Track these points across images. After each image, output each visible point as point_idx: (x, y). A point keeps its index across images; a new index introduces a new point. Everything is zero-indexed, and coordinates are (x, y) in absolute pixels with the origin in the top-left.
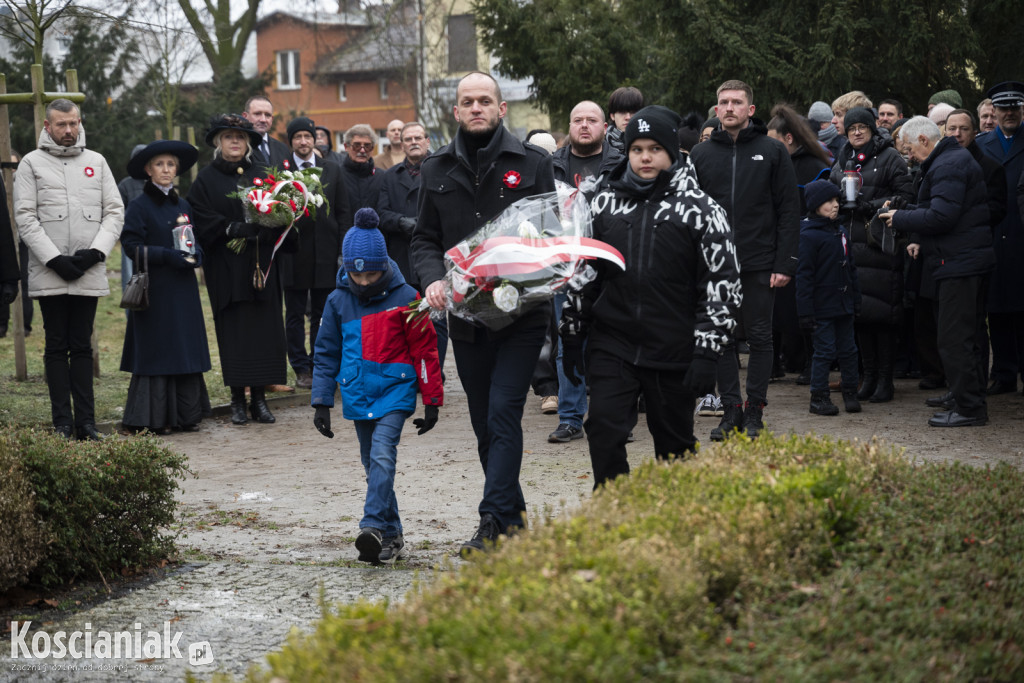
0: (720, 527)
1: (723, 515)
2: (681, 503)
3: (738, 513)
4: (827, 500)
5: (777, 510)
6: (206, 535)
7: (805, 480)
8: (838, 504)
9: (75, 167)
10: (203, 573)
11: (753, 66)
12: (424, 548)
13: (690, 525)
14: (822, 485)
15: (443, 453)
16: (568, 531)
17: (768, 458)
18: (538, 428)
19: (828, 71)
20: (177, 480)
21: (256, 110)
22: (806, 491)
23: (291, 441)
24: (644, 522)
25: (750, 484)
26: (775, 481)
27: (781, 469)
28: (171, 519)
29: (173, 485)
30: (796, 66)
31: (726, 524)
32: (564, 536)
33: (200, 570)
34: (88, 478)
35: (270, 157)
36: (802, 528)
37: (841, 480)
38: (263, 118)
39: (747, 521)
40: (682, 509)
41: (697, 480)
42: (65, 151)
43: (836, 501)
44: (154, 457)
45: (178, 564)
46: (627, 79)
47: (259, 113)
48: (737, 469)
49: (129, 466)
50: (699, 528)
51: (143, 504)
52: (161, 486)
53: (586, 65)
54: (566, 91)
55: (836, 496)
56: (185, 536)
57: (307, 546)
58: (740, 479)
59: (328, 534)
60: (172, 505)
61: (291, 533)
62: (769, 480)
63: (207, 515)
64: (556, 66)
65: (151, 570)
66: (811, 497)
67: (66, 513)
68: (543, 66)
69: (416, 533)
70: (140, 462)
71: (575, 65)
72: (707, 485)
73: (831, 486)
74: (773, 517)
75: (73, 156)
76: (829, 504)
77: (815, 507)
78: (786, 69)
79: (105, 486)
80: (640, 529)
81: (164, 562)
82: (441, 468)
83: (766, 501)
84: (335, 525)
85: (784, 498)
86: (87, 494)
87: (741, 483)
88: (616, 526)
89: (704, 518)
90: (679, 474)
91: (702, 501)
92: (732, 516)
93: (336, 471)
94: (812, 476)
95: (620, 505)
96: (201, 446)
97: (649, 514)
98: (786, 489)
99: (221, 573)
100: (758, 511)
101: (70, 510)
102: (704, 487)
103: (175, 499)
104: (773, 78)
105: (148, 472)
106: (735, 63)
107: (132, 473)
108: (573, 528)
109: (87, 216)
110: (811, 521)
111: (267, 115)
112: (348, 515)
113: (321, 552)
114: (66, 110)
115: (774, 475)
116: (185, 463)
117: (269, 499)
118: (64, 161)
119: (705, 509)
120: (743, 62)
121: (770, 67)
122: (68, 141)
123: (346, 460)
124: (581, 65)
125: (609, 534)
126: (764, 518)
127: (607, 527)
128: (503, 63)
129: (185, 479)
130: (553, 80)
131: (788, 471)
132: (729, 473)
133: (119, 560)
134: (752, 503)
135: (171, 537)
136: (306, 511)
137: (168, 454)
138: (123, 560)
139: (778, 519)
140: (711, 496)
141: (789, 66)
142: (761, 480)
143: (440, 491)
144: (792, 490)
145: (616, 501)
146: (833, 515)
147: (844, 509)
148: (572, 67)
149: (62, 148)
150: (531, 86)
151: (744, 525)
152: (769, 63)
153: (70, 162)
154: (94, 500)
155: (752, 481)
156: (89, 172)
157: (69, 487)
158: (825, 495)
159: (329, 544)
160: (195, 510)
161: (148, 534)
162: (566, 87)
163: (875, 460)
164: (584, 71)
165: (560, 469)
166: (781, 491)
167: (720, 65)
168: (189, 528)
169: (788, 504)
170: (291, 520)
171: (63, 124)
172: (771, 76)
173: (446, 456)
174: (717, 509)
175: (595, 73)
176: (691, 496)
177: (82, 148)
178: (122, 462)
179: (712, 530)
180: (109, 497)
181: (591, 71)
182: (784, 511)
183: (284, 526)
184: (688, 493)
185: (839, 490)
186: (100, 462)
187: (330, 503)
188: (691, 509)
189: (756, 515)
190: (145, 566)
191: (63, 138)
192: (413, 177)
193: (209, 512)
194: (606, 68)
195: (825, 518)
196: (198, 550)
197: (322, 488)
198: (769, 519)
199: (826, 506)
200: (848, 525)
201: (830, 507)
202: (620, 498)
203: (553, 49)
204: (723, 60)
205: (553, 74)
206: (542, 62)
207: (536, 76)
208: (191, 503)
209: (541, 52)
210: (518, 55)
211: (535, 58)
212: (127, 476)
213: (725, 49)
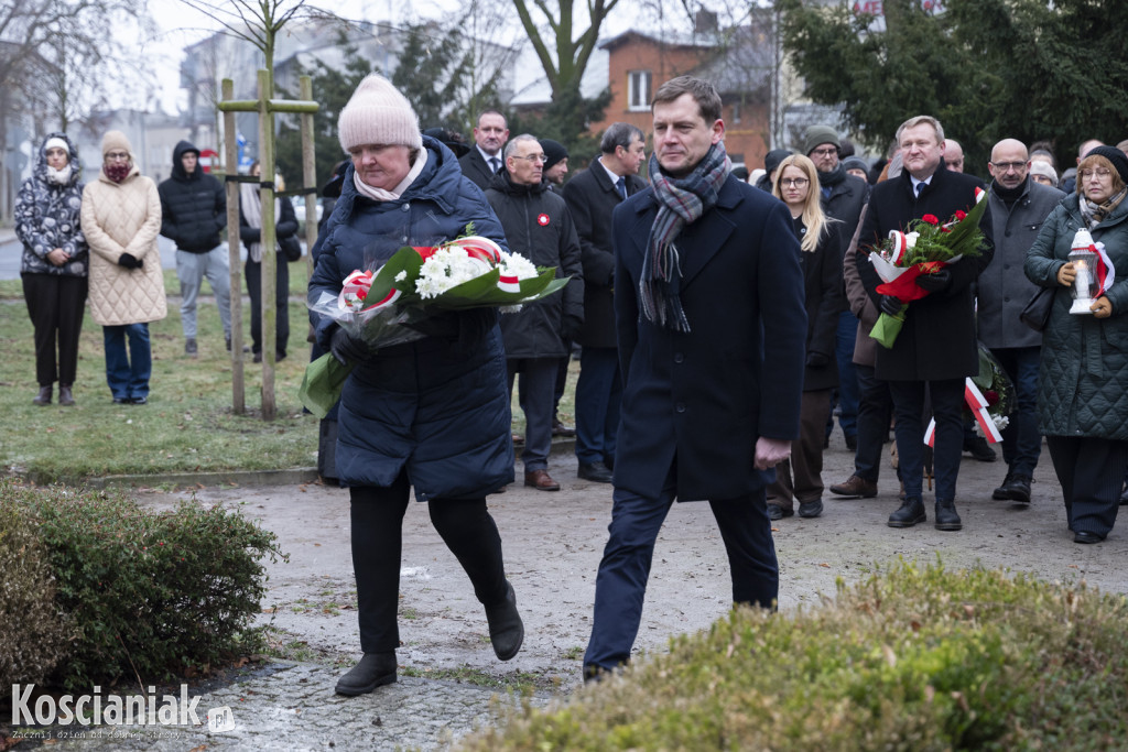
4: (956, 694)
6: (328, 621)
7: (931, 661)
8: (974, 702)
10: (280, 679)
12: (570, 658)
14: (953, 670)
20: (262, 562)
21: (484, 126)
22: (926, 677)
28: (256, 608)
29: (258, 571)
33: (279, 675)
36: (904, 740)
37: (989, 660)
38: (493, 134)
39: (813, 731)
43: (970, 696)
44: (232, 534)
45: (260, 664)
46: (949, 106)
47: (488, 129)
49: (193, 545)
52: (244, 571)
53: (904, 90)
54: (880, 117)
55: (973, 688)
57: (436, 645)
59: (468, 630)
60: (258, 591)
61: (426, 626)
62: (887, 654)
64: (870, 90)
65: (221, 672)
66: (931, 689)
67: (98, 603)
68: (855, 92)
69: (572, 636)
70: (211, 542)
71: (891, 89)
73: (970, 670)
76: (958, 700)
77: (934, 705)
81: (245, 660)
94: (944, 654)
98: (898, 676)
99: (304, 680)
101: (102, 600)
103: (263, 585)
105: (221, 554)
106: (1064, 91)
107: (196, 555)
111: (498, 130)
113: (448, 655)
116: (272, 543)
117: (428, 577)
120: (1074, 90)
121: (1105, 96)
123: (543, 529)
124: (897, 90)
129: (276, 561)
130: (866, 105)
133: (179, 656)
134: (836, 698)
136: (460, 596)
137: (253, 531)
138: (184, 658)
146: (963, 718)
147: (983, 708)
148: (887, 91)
150: (845, 112)
152: (1105, 93)
154: (142, 588)
155: (866, 654)
157: (103, 571)
158: (955, 687)
159: (463, 644)
161: (227, 627)
162: (878, 113)
163: (1077, 614)
164: (900, 96)
166: (889, 678)
167: (1047, 94)
168: (315, 610)
170: (437, 607)
172: (1106, 106)
175: (912, 98)
180: (163, 583)
181: (909, 95)
183: (424, 615)
185: (982, 677)
190: (214, 665)
194: (925, 92)
199: (952, 704)
200: (988, 731)
201: (958, 706)
203: (867, 71)
204: (1050, 88)
205: (866, 97)
206: (855, 85)
207: (851, 101)
208: (338, 576)
209: (854, 74)
210: (830, 79)
211: (848, 81)
212: (189, 557)
213: (1053, 75)
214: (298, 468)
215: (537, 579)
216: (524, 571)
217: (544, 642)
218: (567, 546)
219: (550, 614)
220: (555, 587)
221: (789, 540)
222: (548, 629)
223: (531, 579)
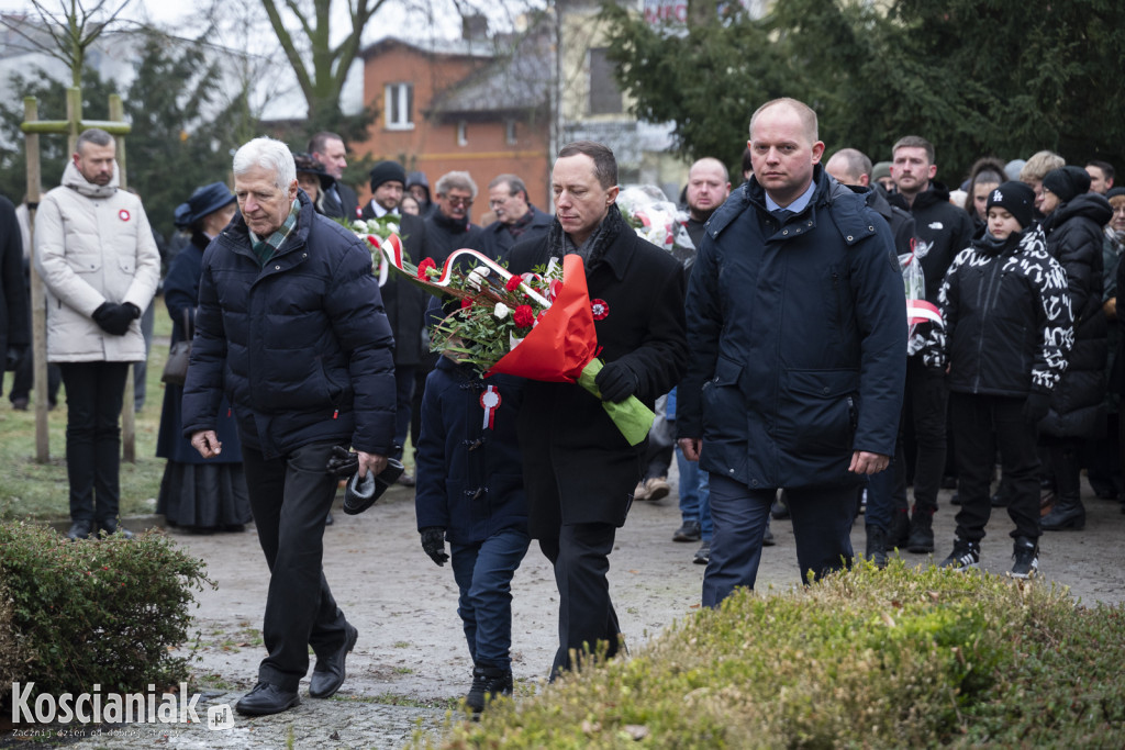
0: (814, 678)
1: (821, 663)
2: (773, 644)
3: (840, 661)
4: (955, 649)
5: (888, 659)
6: (231, 657)
7: (929, 623)
8: (969, 655)
9: (107, 210)
10: (217, 704)
11: (937, 117)
13: (779, 673)
14: (950, 630)
15: (532, 570)
16: (625, 675)
17: (895, 594)
18: (651, 544)
19: (1031, 130)
20: (192, 590)
22: (929, 635)
23: (353, 547)
24: (721, 666)
25: (863, 626)
26: (894, 624)
27: (906, 608)
28: (183, 637)
29: (187, 597)
30: (992, 119)
31: (820, 674)
32: (616, 681)
33: (214, 701)
34: (80, 584)
35: (342, 206)
36: (919, 682)
37: (976, 624)
39: (849, 671)
40: (771, 652)
41: (799, 618)
42: (98, 191)
43: (967, 651)
44: (165, 561)
48: (852, 607)
49: (132, 571)
50: (789, 677)
51: (150, 618)
52: (173, 598)
53: (739, 110)
55: (967, 644)
56: (200, 659)
58: (852, 618)
59: (378, 663)
60: (185, 620)
62: (886, 621)
63: (237, 634)
64: (703, 110)
66: (934, 644)
67: (51, 626)
68: (688, 109)
70: (147, 567)
71: (726, 109)
72: (811, 625)
73: (962, 631)
74: (883, 667)
75: (105, 197)
76: (957, 654)
77: (939, 657)
78: (979, 123)
79: (98, 595)
80: (715, 676)
82: (525, 587)
83: (877, 647)
84: (388, 653)
85: (899, 644)
86: (78, 603)
87: (851, 623)
88: (687, 669)
89: (796, 665)
90: (776, 610)
91: (798, 645)
92: (831, 665)
93: (399, 586)
94: (939, 618)
95: (698, 644)
96: (245, 549)
97: (731, 657)
98: (905, 634)
100: (864, 659)
101: (55, 622)
102: (806, 626)
103: (190, 613)
104: (964, 134)
105: (156, 581)
106: (916, 113)
107: (136, 581)
108: (632, 671)
109: (123, 267)
110: (930, 674)
112: (406, 640)
113: (366, 685)
114: (102, 143)
115: (896, 613)
116: (202, 570)
118: (95, 202)
119: (799, 655)
120: (926, 112)
121: (959, 119)
122: (103, 179)
123: (415, 573)
124: (732, 110)
125: (675, 681)
126: (871, 668)
127: (676, 671)
128: (641, 105)
129: (202, 590)
130: (699, 127)
131: (914, 610)
132: (840, 610)
134: (858, 649)
135: (183, 660)
137: (182, 559)
138: (121, 685)
139: (889, 671)
140: (812, 636)
141: (983, 119)
142: (876, 621)
143: (521, 614)
144: (912, 634)
145: (694, 640)
146: (962, 668)
147: (976, 662)
148: (721, 111)
149: (94, 187)
150: (673, 133)
151: (845, 676)
152: (958, 115)
153: (103, 204)
154: (86, 611)
155: (866, 622)
156: (124, 215)
157: (55, 595)
158: (953, 643)
159: (377, 675)
160: (223, 627)
161: (154, 654)
163: (1029, 600)
165: (669, 594)
166: (898, 635)
167: (898, 116)
168: (212, 649)
169: (903, 653)
171: (98, 161)
172: (960, 129)
173: (534, 573)
174: (816, 655)
176: (787, 637)
177: (116, 189)
178: (124, 566)
179: (803, 681)
180: (105, 608)
182: (897, 660)
184: (783, 633)
185: (972, 636)
186: (95, 566)
187: (386, 626)
188: (783, 653)
189: (861, 664)
191: (97, 176)
192: (515, 237)
193: (238, 629)
195: (950, 671)
196: (218, 676)
197: (379, 605)
198: (877, 670)
199: (953, 656)
200: (981, 681)
201: (958, 658)
202: (699, 636)
203: (700, 90)
204: (901, 110)
205: (699, 119)
206: (686, 104)
207: (679, 121)
208: (220, 618)
209: (685, 92)
210: (659, 96)
211: (678, 100)
212: (130, 583)
213: (904, 96)
214: (134, 516)
215: (429, 618)
216: (412, 610)
217: (456, 672)
218: (447, 587)
219: (455, 649)
220: (449, 625)
221: (673, 579)
222: (457, 661)
223: (422, 617)
